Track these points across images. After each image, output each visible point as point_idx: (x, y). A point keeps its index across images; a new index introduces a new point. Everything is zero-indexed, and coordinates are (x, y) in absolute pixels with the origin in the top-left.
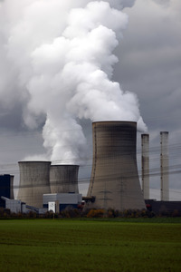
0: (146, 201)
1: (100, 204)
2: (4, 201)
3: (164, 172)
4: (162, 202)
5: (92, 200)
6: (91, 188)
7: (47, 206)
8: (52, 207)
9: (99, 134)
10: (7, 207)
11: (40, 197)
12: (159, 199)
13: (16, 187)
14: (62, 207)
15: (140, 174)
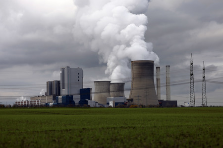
0: (159, 101)
1: (135, 102)
2: (87, 101)
3: (168, 85)
4: (167, 101)
5: (131, 100)
6: (131, 94)
7: (108, 104)
8: (111, 104)
9: (135, 67)
10: (89, 104)
11: (105, 99)
12: (165, 100)
13: (93, 93)
14: (116, 104)
15: (156, 86)
